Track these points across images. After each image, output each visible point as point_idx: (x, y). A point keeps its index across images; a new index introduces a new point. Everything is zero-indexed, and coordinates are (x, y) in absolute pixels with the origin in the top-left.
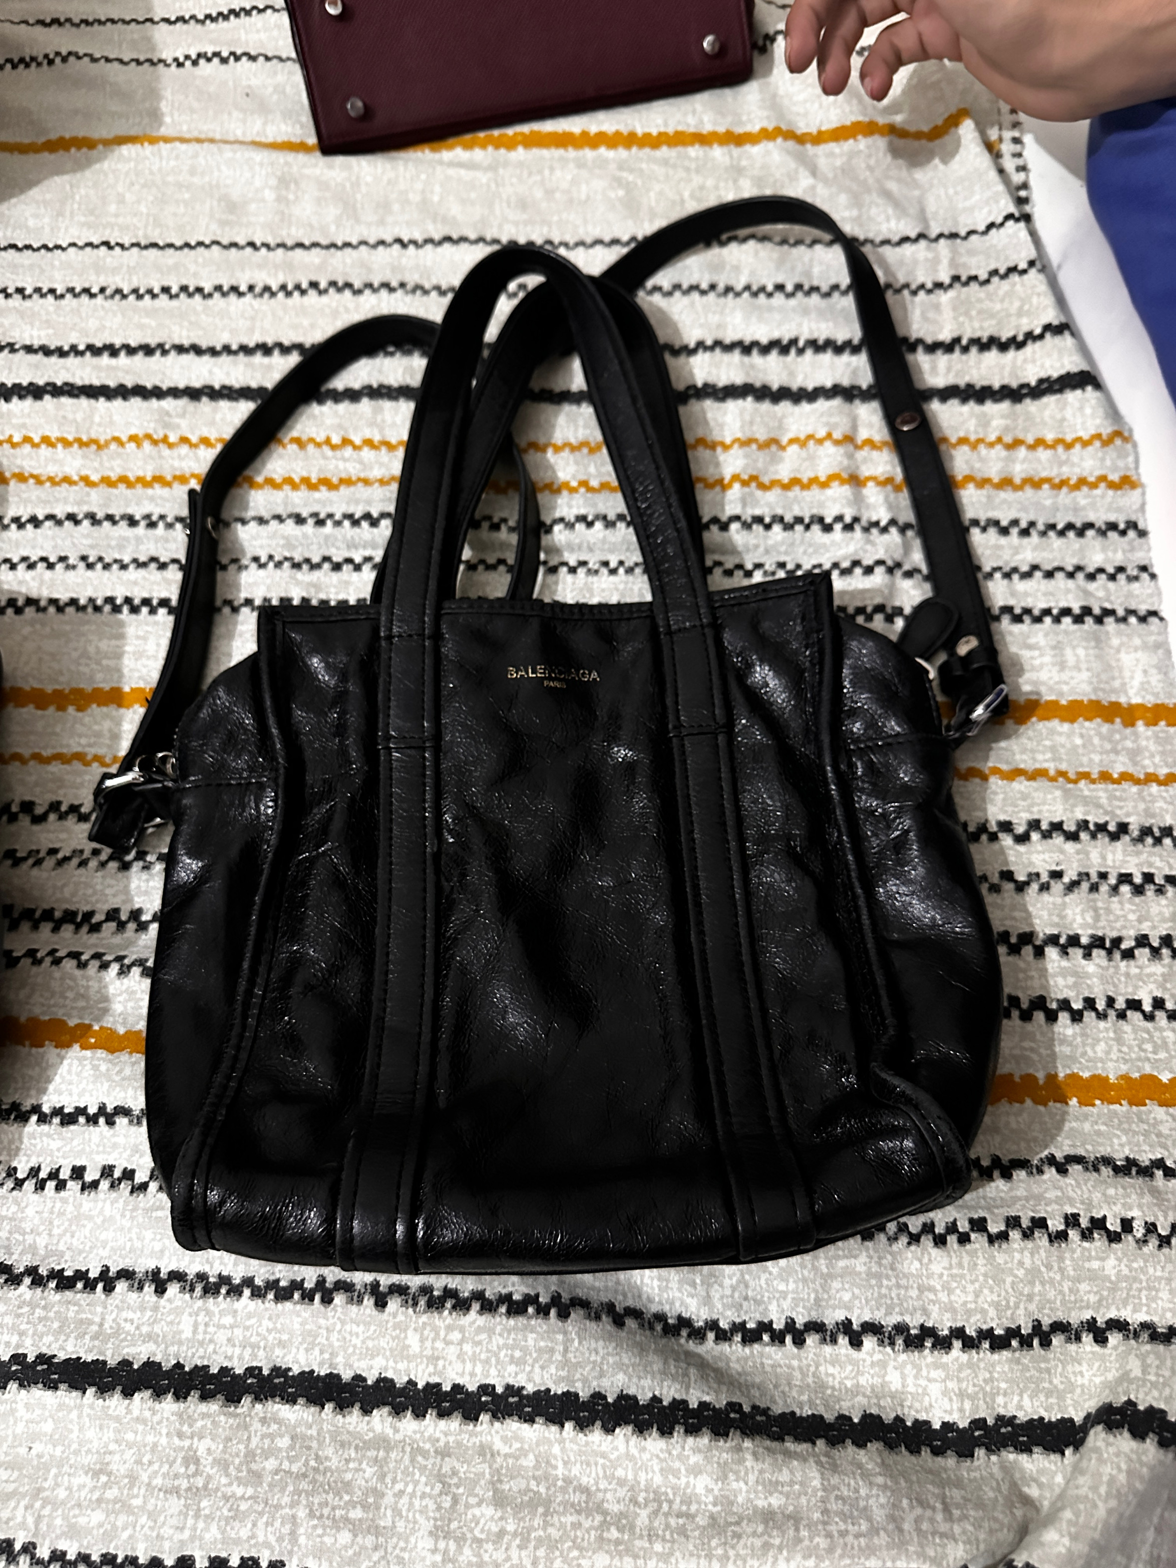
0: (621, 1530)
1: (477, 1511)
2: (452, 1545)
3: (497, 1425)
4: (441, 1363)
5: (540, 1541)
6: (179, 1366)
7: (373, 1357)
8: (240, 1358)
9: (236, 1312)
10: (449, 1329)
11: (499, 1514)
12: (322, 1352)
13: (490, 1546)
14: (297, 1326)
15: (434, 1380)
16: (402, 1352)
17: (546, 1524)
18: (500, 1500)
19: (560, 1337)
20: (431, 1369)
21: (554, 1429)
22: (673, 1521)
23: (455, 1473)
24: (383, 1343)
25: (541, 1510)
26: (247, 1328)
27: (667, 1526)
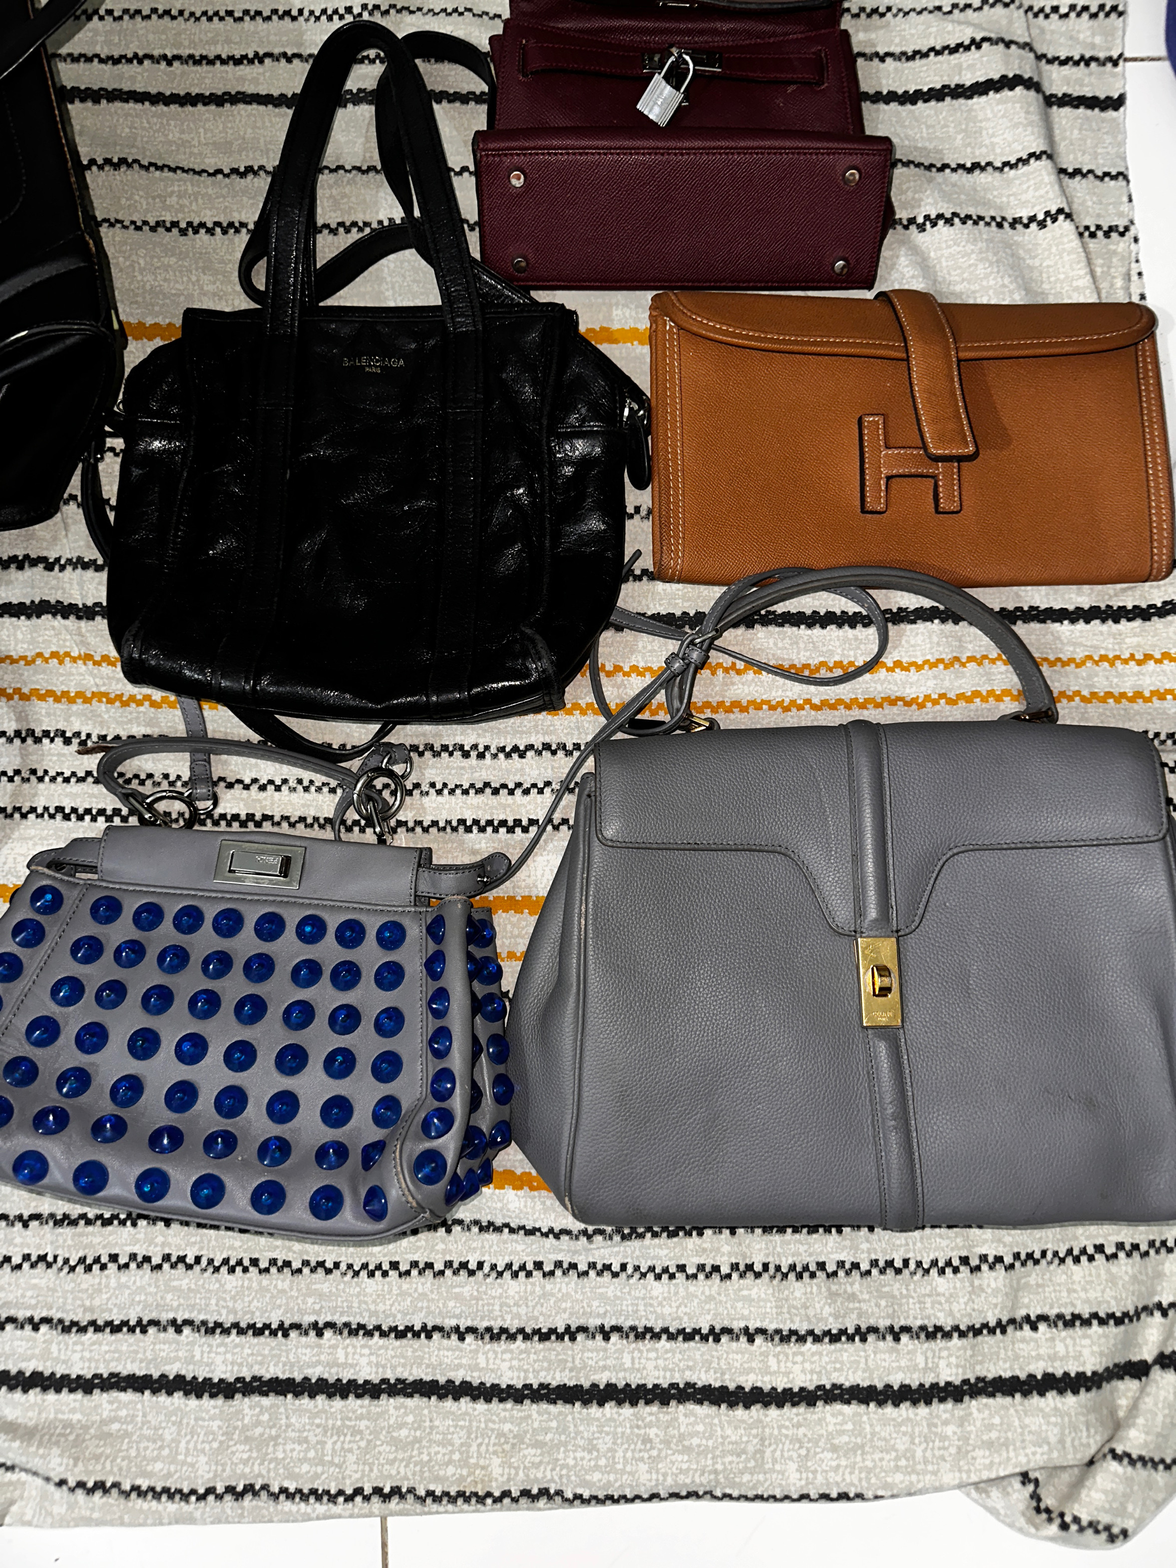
0: (907, 1459)
1: (821, 1455)
2: (811, 1475)
3: (828, 1407)
4: (791, 1376)
5: (861, 1470)
6: (628, 1385)
7: (748, 1374)
8: (665, 1378)
9: (657, 1349)
10: (794, 1354)
11: (835, 1456)
12: (715, 1373)
13: (832, 1474)
14: (698, 1357)
15: (788, 1386)
16: (766, 1371)
17: (864, 1460)
18: (835, 1449)
19: (862, 1354)
20: (785, 1380)
21: (863, 1407)
22: (937, 1453)
23: (805, 1435)
24: (754, 1365)
25: (859, 1452)
26: (666, 1359)
27: (934, 1455)
